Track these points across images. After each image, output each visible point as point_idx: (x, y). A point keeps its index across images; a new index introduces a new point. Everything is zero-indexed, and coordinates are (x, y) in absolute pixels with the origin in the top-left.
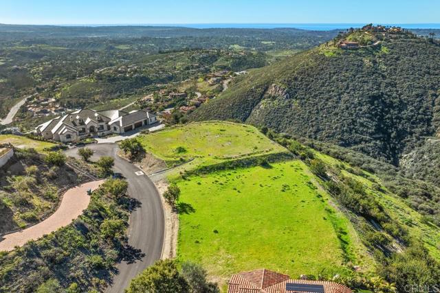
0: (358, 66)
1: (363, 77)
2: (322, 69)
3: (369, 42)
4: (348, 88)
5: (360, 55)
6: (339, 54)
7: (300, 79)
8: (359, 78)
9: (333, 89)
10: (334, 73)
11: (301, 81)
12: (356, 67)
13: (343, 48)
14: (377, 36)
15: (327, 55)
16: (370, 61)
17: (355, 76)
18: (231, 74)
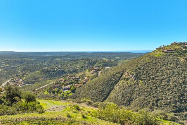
0: (177, 61)
1: (182, 67)
2: (155, 63)
3: (179, 49)
4: (173, 73)
5: (176, 55)
6: (163, 55)
7: (142, 69)
8: (180, 68)
9: (164, 74)
10: (163, 65)
11: (143, 70)
12: (176, 62)
13: (165, 52)
14: (182, 47)
15: (156, 56)
16: (183, 59)
17: (176, 67)
18: (102, 68)
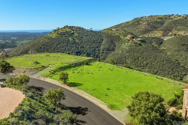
0: (68, 41)
1: (71, 45)
2: (53, 43)
3: (69, 32)
4: (66, 50)
5: (67, 36)
6: (58, 36)
7: (43, 48)
8: (69, 45)
9: (59, 51)
10: (58, 44)
12: (67, 41)
13: (59, 34)
14: (71, 29)
15: (53, 37)
16: (72, 39)
17: (67, 45)
18: (2, 50)
